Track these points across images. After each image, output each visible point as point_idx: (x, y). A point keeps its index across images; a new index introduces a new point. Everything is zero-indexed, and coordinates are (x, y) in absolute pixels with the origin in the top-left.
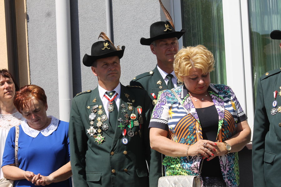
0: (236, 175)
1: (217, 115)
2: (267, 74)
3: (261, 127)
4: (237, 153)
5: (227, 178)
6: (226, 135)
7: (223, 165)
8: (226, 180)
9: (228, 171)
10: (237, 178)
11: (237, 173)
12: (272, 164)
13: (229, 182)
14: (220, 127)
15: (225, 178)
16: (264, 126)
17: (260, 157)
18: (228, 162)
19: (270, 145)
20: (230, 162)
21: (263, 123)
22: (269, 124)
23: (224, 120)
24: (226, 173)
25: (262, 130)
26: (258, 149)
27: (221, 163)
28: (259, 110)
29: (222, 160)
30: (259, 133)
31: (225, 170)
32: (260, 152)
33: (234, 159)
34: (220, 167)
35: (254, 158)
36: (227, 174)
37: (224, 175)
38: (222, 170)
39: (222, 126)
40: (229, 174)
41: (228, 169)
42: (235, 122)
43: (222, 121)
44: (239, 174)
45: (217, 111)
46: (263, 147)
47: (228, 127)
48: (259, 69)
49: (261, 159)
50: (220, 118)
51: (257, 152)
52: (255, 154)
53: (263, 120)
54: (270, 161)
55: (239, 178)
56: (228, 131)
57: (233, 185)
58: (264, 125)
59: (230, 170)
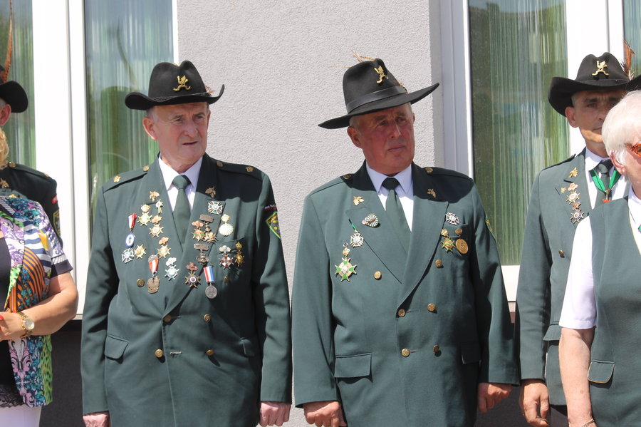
0: (45, 381)
1: (9, 258)
2: (117, 179)
3: (102, 286)
4: (49, 337)
5: (25, 386)
6: (25, 299)
7: (17, 360)
8: (23, 391)
9: (27, 373)
10: (47, 388)
11: (46, 377)
12: (120, 360)
13: (29, 395)
14: (13, 282)
15: (20, 386)
16: (107, 285)
17: (96, 346)
18: (27, 353)
19: (119, 324)
20: (31, 354)
21: (106, 277)
22: (118, 280)
23: (21, 269)
24: (22, 375)
25: (104, 292)
26: (94, 330)
27: (12, 355)
28: (99, 252)
29: (14, 350)
30: (98, 299)
31: (21, 370)
32: (97, 337)
33: (40, 350)
34: (11, 363)
35: (85, 348)
36: (25, 379)
37: (20, 380)
38: (15, 370)
39: (17, 280)
40: (30, 378)
41: (26, 369)
42: (46, 274)
43: (18, 271)
44: (50, 380)
45: (8, 250)
46: (103, 326)
47: (30, 283)
48: (103, 167)
49: (99, 351)
50: (13, 263)
51: (92, 336)
52: (88, 340)
53: (106, 273)
54: (117, 356)
55: (51, 389)
56: (30, 292)
57: (38, 401)
58: (107, 281)
59: (31, 369)
